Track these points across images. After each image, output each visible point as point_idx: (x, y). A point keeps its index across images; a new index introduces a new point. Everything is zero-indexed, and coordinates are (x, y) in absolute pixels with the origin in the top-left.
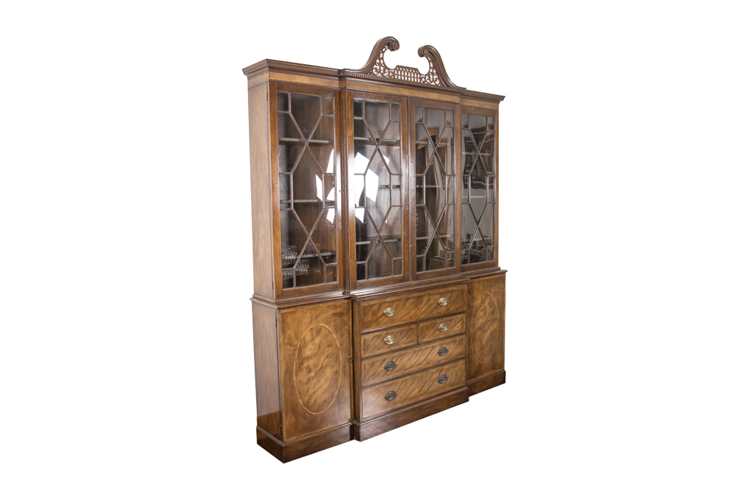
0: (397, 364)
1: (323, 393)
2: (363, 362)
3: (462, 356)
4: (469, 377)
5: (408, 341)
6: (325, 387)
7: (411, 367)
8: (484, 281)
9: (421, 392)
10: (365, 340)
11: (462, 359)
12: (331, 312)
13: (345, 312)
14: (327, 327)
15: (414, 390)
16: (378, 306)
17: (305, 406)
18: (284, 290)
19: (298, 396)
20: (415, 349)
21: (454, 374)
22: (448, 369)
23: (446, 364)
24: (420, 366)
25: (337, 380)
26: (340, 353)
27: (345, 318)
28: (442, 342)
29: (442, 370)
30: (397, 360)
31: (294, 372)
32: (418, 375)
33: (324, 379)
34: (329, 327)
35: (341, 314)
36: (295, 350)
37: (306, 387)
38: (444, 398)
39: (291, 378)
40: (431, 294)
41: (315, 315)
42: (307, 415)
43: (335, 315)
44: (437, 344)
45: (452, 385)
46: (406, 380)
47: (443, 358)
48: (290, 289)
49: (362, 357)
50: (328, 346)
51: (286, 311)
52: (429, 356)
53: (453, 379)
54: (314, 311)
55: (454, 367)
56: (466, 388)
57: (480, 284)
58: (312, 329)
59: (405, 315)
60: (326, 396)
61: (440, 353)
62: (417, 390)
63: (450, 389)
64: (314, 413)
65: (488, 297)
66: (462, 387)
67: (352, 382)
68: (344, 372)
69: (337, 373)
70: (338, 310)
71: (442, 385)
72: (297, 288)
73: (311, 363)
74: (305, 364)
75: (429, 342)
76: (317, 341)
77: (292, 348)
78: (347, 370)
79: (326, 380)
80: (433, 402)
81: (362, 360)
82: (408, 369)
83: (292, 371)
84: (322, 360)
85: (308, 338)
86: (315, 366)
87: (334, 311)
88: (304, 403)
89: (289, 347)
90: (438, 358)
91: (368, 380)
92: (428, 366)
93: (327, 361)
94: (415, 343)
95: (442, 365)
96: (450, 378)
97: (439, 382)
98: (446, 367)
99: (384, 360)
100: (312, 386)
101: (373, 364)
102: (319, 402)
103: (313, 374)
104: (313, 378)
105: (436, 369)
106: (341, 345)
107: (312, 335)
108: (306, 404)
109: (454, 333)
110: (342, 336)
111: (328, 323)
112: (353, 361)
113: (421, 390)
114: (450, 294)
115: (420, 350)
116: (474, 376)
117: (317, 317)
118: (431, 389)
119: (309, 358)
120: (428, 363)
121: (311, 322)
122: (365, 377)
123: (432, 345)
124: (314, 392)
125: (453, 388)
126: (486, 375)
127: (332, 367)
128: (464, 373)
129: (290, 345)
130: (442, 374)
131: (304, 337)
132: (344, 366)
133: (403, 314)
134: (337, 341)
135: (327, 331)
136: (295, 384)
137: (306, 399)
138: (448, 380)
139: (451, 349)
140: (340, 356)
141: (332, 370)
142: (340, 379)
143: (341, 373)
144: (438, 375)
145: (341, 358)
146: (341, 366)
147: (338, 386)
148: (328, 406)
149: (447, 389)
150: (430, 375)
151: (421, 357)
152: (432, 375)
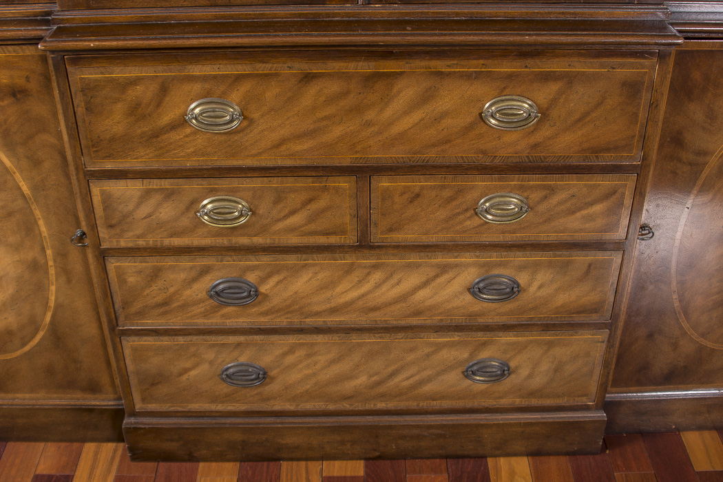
0: (263, 290)
2: (111, 262)
5: (312, 227)
7: (334, 311)
9: (382, 389)
11: (598, 326)
13: (33, 86)
16: (153, 86)
20: (349, 259)
21: (545, 366)
22: (518, 347)
23: (506, 328)
24: (377, 316)
25: (42, 287)
26: (38, 213)
27: (39, 108)
28: (494, 257)
30: (263, 280)
32: (369, 339)
35: (17, 93)
40: (439, 74)
44: (467, 258)
45: (532, 394)
46: (312, 345)
47: (491, 309)
49: (105, 246)
52: (424, 292)
53: (539, 380)
55: (549, 345)
56: (597, 414)
59: (299, 137)
61: (477, 292)
62: (362, 380)
63: (518, 402)
66: (582, 408)
69: (36, 267)
71: (481, 385)
75: (426, 248)
80: (442, 426)
82: (318, 314)
90: (467, 304)
91: (143, 314)
92: (415, 320)
94: (351, 239)
95: (487, 328)
96: (523, 373)
97: (469, 375)
98: (505, 338)
99: (205, 271)
101: (155, 274)
105: (455, 337)
106: (35, 188)
109: (565, 237)
110: (36, 163)
113: (383, 382)
115: (376, 267)
118: (428, 388)
122: (126, 304)
123: (440, 259)
125: (534, 402)
127: (17, 248)
128: (598, 371)
130: (484, 354)
132: (62, 255)
133: (285, 132)
134: (18, 176)
139: (540, 287)
140: (41, 223)
141: (17, 257)
142: (53, 288)
143: (52, 271)
144: (466, 355)
145: (43, 229)
146: (49, 252)
147: (52, 304)
148: (24, 345)
149: (505, 402)
150: (427, 350)
151: (384, 288)
152: (433, 353)
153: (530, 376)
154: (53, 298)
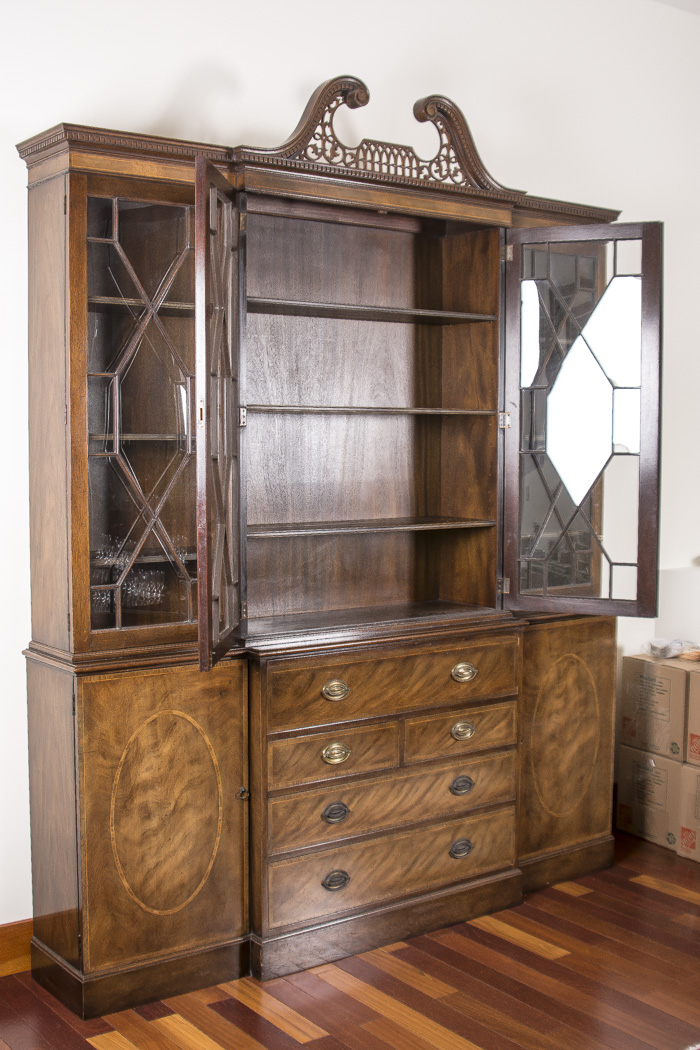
0: (351, 808)
1: (178, 868)
2: (272, 802)
3: (507, 798)
4: (525, 844)
5: (378, 757)
6: (182, 853)
7: (385, 818)
8: (565, 628)
9: (408, 876)
10: (276, 751)
11: (508, 804)
12: (199, 686)
13: (233, 686)
14: (190, 718)
15: (390, 870)
16: (308, 675)
17: (136, 894)
18: (95, 632)
19: (121, 871)
20: (394, 777)
21: (488, 840)
22: (474, 827)
23: (468, 814)
24: (406, 817)
25: (210, 840)
26: (219, 778)
27: (233, 701)
28: (461, 763)
29: (458, 829)
30: (351, 801)
31: (112, 816)
32: (403, 836)
33: (181, 835)
34: (195, 718)
35: (222, 692)
36: (114, 768)
37: (139, 851)
38: (462, 894)
39: (104, 831)
40: (433, 654)
41: (162, 690)
42: (139, 914)
43: (208, 692)
44: (448, 767)
45: (484, 863)
46: (373, 847)
47: (462, 801)
48: (107, 630)
49: (270, 789)
50: (192, 762)
51: (95, 679)
52: (429, 795)
53: (486, 851)
54: (160, 682)
55: (488, 822)
56: (517, 872)
57: (555, 635)
58: (154, 721)
59: (373, 699)
60: (185, 874)
61: (454, 790)
62: (398, 871)
63: (477, 871)
64: (156, 912)
65: (575, 667)
66: (508, 869)
67: (246, 846)
68: (228, 823)
69: (210, 823)
70: (217, 682)
71: (458, 862)
72: (124, 629)
73: (151, 797)
74: (138, 800)
75: (429, 763)
76: (166, 749)
77: (108, 763)
78: (236, 819)
79: (185, 838)
80: (437, 901)
81: (268, 795)
82: (377, 822)
83: (107, 813)
84: (177, 793)
85: (146, 741)
86: (161, 805)
87: (206, 684)
88: (132, 886)
89: (101, 759)
90: (449, 800)
91: (283, 841)
92: (425, 817)
93: (188, 794)
94: (395, 762)
95: (460, 816)
96: (478, 846)
97: (452, 854)
98: (468, 821)
99: (321, 799)
100: (153, 851)
101: (295, 806)
102: (167, 887)
103: (154, 823)
104: (155, 832)
105: (444, 826)
106: (221, 760)
107: (155, 735)
108: (138, 891)
109: (490, 745)
110: (224, 740)
111: (192, 710)
112: (249, 799)
113: (409, 870)
114: (479, 655)
115: (406, 780)
116: (539, 846)
117: (166, 695)
118: (433, 870)
119: (146, 786)
120: (426, 811)
121: (153, 707)
122: (275, 834)
123: (436, 769)
124: (157, 865)
125: (486, 869)
126: (565, 844)
127: (200, 809)
128: (513, 837)
129: (104, 755)
130: (459, 836)
131: (136, 740)
132: (228, 810)
133: (366, 697)
134: (213, 752)
135: (189, 729)
136: (114, 843)
137: (139, 878)
138: (474, 852)
139: (482, 780)
140: (220, 786)
141: (200, 817)
142: (218, 839)
143: (220, 824)
144: (450, 839)
145: (221, 790)
146: (220, 808)
147: (214, 854)
148: (189, 896)
149: (471, 873)
150: (431, 838)
151: (410, 796)
152: (435, 839)
153: (481, 849)
154: (216, 848)
